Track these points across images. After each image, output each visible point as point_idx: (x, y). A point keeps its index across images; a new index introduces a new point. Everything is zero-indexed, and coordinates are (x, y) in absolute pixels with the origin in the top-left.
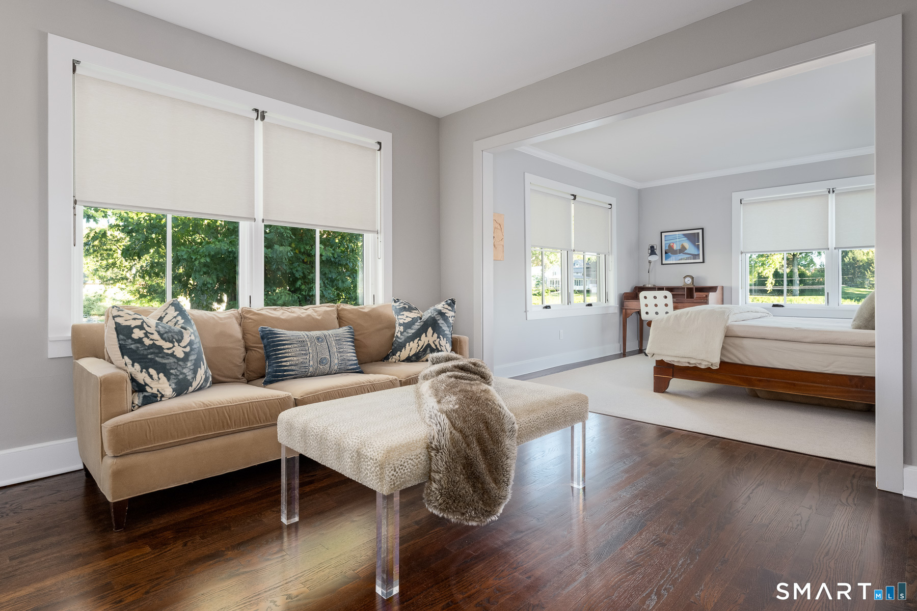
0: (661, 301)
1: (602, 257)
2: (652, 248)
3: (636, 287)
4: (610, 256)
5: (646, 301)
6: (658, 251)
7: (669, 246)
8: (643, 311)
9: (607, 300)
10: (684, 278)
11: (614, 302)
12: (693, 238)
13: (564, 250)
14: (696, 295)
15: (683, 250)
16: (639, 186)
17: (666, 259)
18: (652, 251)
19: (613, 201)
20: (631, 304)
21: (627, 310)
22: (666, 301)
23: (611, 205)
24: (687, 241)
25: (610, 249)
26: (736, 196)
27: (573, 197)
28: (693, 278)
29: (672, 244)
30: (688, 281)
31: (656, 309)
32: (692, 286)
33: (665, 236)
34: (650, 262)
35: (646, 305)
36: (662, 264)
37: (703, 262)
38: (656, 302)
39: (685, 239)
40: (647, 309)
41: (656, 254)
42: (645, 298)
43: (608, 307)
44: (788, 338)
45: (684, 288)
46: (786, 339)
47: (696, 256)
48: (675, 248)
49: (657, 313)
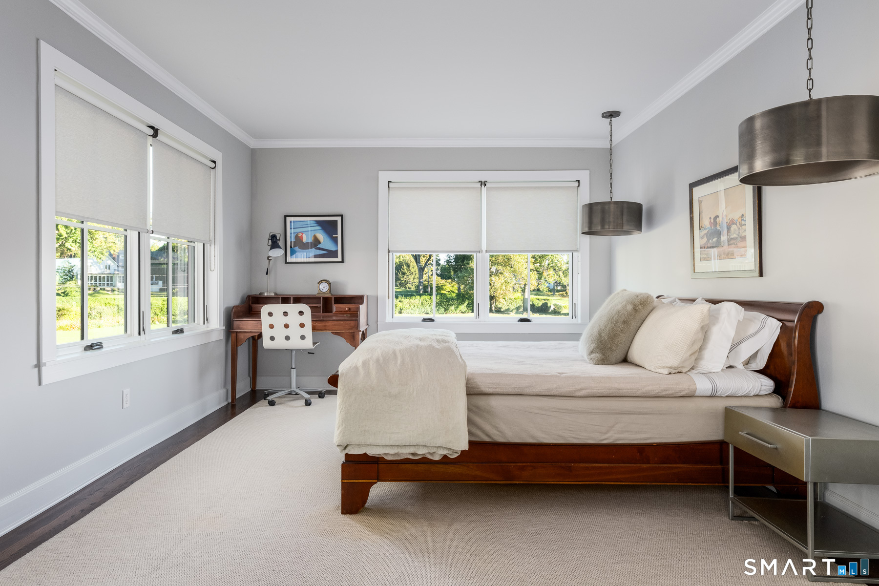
0: (294, 319)
1: (199, 247)
2: (273, 238)
3: (249, 297)
4: (213, 246)
5: (271, 320)
6: (281, 243)
7: (297, 237)
8: (266, 333)
9: (206, 319)
10: (319, 283)
11: (217, 322)
12: (330, 227)
13: (132, 228)
14: (335, 307)
15: (316, 243)
16: (253, 144)
17: (292, 254)
18: (274, 242)
19: (218, 156)
20: (247, 325)
21: (239, 334)
22: (302, 319)
23: (214, 162)
24: (321, 231)
25: (212, 234)
26: (384, 177)
27: (151, 132)
28: (330, 284)
29: (301, 234)
30: (324, 287)
31: (287, 332)
32: (329, 295)
33: (291, 222)
34: (269, 258)
35: (271, 326)
36: (286, 262)
37: (342, 262)
38: (286, 320)
39: (319, 228)
40: (272, 332)
41: (279, 247)
42: (270, 314)
43: (209, 332)
44: (555, 393)
45: (319, 298)
46: (552, 393)
47: (334, 254)
48: (305, 239)
49: (287, 338)
